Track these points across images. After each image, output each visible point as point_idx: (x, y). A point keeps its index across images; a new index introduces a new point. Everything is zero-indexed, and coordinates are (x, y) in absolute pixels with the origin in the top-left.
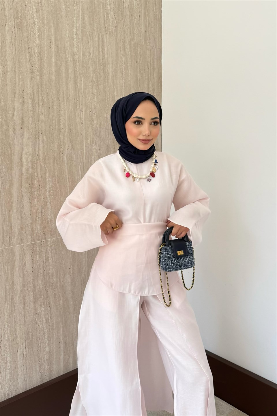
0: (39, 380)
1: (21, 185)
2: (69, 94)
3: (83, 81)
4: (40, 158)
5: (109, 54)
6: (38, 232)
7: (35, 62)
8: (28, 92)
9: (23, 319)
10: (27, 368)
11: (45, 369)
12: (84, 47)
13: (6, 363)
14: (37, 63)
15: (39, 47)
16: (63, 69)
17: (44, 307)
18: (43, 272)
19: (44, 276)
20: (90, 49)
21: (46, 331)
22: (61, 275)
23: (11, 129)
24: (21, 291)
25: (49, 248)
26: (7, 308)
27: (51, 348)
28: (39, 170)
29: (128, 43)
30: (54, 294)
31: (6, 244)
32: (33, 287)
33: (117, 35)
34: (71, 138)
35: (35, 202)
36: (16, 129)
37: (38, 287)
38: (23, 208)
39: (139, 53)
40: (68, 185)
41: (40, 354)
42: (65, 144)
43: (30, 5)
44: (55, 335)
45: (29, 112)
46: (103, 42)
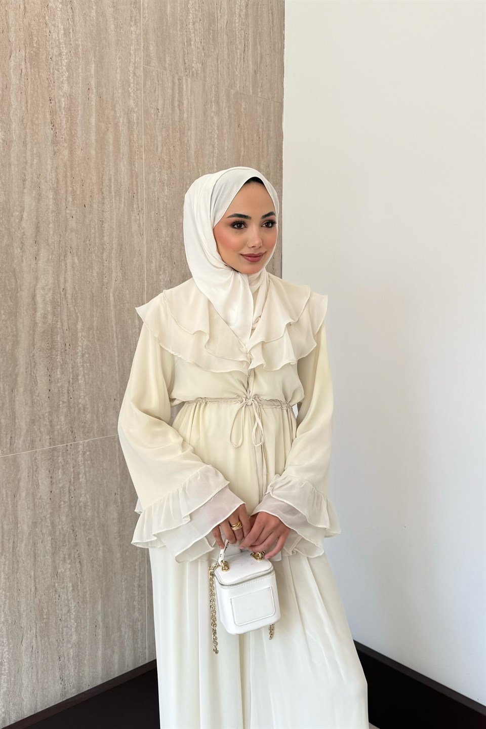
0: (59, 694)
1: (33, 345)
2: (121, 183)
3: (145, 159)
4: (67, 295)
5: (191, 112)
6: (61, 428)
7: (61, 124)
8: (48, 177)
9: (33, 585)
10: (37, 673)
11: (69, 673)
12: (148, 99)
13: (1, 664)
14: (65, 127)
15: (69, 98)
16: (110, 137)
17: (70, 564)
18: (70, 500)
19: (70, 506)
20: (157, 102)
21: (72, 605)
22: (101, 506)
23: (16, 243)
24: (30, 534)
25: (80, 456)
26: (5, 564)
27: (82, 637)
28: (65, 318)
29: (223, 92)
30: (87, 539)
31: (5, 449)
32: (50, 528)
33: (205, 77)
34: (122, 260)
35: (57, 375)
36: (26, 244)
37: (60, 527)
38: (37, 385)
39: (243, 110)
40: (115, 345)
41: (61, 647)
42: (112, 271)
43: (53, 23)
44: (88, 614)
45: (50, 214)
46: (180, 89)
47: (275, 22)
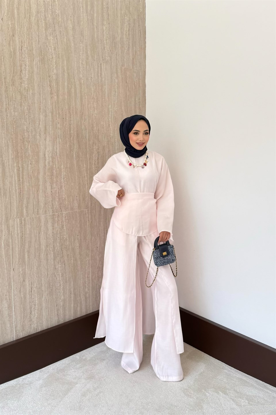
0: (57, 321)
1: (45, 174)
2: (77, 109)
3: (87, 99)
4: (57, 154)
5: (106, 78)
6: (56, 207)
7: (53, 86)
8: (49, 107)
9: (46, 273)
10: (48, 311)
11: (61, 313)
12: (88, 74)
13: (35, 305)
14: (55, 87)
15: (56, 75)
16: (73, 90)
17: (60, 264)
18: (60, 237)
19: (60, 239)
20: (92, 75)
21: (62, 283)
22: (72, 240)
23: (38, 134)
24: (45, 250)
25: (64, 218)
26: (36, 263)
27: (65, 297)
28: (57, 163)
29: (119, 68)
30: (67, 254)
31: (36, 214)
32: (53, 248)
33: (111, 63)
34: (78, 140)
35: (54, 186)
36: (41, 134)
37: (57, 248)
38: (47, 189)
39: (128, 75)
41: (57, 301)
42: (74, 145)
43: (50, 45)
44: (67, 287)
45: (50, 122)
46: (101, 69)
47: (142, 36)
